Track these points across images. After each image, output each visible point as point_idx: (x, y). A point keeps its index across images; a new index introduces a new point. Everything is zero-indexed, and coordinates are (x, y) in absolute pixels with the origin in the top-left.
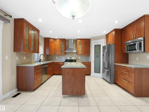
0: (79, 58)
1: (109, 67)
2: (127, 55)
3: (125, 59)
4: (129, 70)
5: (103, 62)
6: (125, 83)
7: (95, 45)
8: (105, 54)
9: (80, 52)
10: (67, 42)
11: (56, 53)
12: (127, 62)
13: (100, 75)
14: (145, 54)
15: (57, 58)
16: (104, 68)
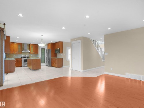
0: (31, 55)
1: (49, 59)
2: (56, 54)
3: (55, 55)
4: (55, 59)
5: (46, 58)
6: (56, 66)
7: (42, 49)
8: (47, 54)
9: (32, 52)
10: (22, 45)
11: (14, 52)
12: (56, 57)
13: (45, 64)
14: (60, 54)
15: (14, 56)
16: (46, 60)
